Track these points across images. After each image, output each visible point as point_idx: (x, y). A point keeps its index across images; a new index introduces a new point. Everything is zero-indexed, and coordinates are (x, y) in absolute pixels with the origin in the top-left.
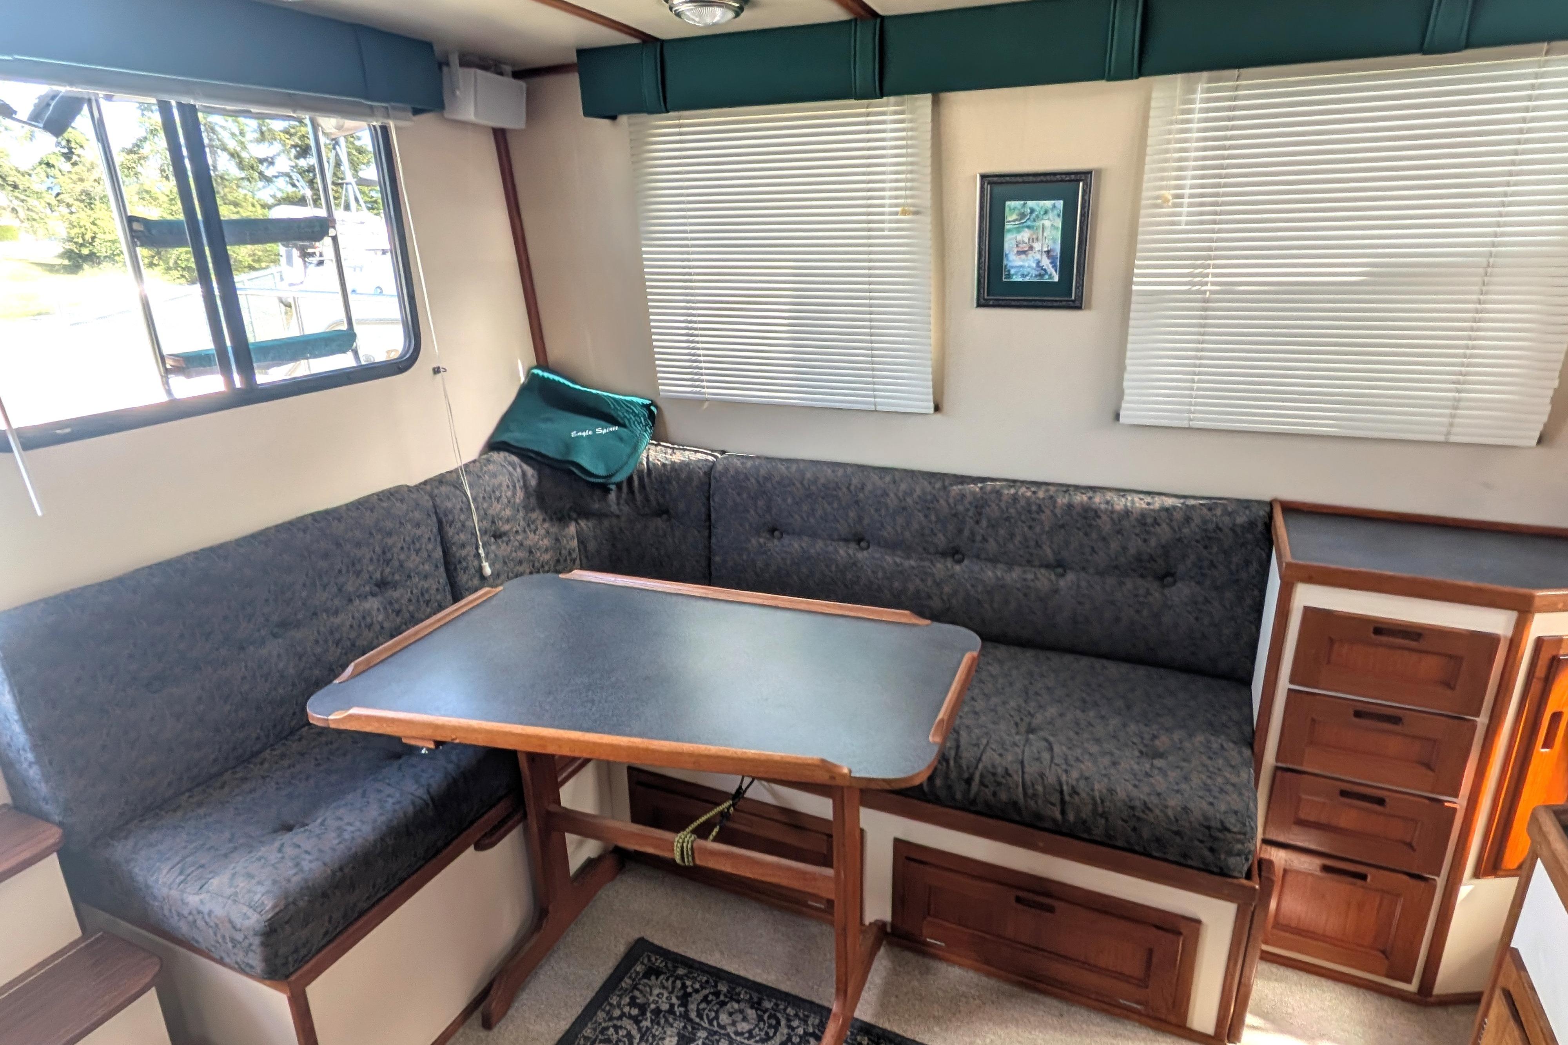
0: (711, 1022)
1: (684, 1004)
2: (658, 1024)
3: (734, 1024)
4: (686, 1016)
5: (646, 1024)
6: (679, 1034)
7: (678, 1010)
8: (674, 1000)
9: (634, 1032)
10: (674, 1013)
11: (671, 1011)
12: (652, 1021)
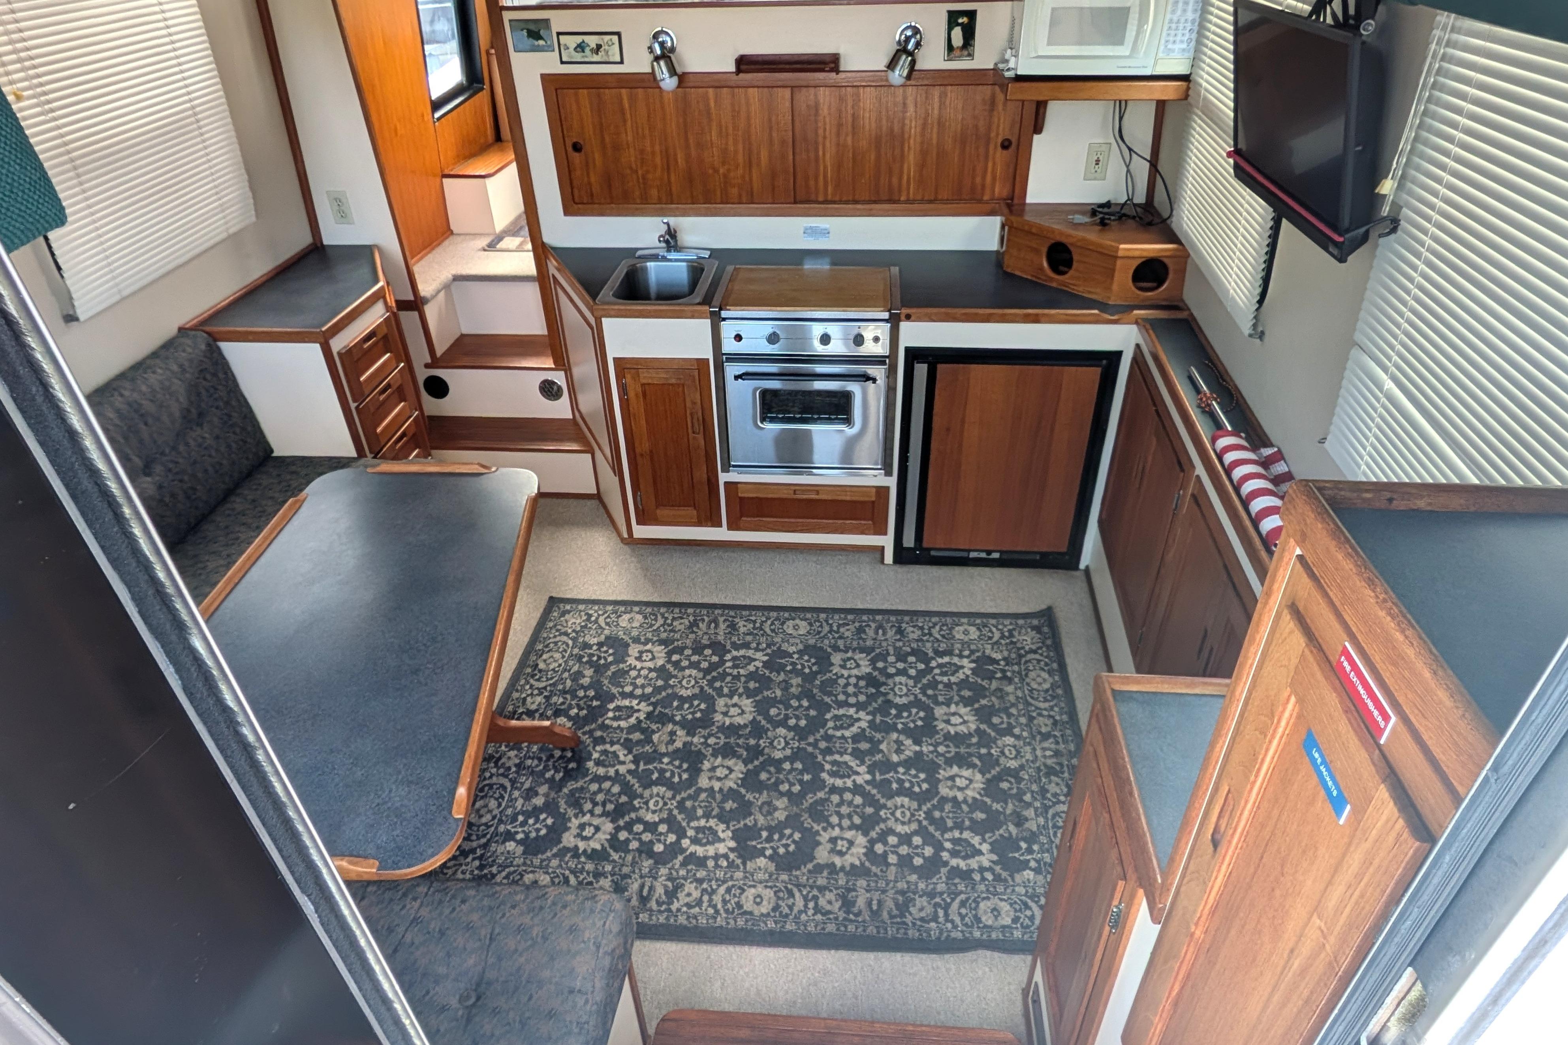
0: (489, 827)
1: (473, 851)
2: (494, 861)
3: (490, 811)
4: (485, 846)
5: (494, 870)
6: (503, 842)
7: (479, 852)
8: (469, 859)
9: (504, 874)
10: (482, 855)
11: (481, 858)
12: (491, 866)
